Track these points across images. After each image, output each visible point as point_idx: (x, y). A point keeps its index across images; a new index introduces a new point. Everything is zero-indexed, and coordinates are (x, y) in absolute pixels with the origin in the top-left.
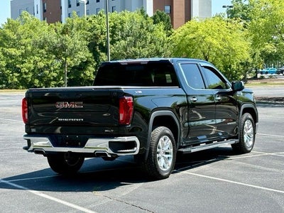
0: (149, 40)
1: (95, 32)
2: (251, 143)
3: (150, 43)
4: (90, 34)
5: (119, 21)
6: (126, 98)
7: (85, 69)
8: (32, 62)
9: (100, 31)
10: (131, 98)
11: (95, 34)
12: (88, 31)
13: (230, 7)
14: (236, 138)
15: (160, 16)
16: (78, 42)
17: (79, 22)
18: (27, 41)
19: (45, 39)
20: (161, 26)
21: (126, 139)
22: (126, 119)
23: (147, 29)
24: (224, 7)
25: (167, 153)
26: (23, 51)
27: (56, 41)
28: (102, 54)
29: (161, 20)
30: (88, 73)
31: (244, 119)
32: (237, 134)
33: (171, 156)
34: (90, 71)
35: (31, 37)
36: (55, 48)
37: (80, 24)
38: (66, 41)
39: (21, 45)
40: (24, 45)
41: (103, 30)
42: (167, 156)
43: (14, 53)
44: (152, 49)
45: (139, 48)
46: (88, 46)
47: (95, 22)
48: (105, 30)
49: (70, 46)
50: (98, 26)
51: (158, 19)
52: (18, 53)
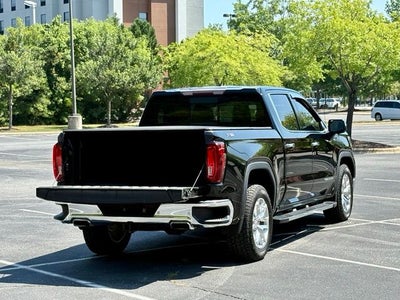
0: (130, 59)
1: (50, 48)
2: (348, 207)
3: (132, 64)
4: (43, 50)
5: (84, 33)
6: (217, 144)
7: (36, 101)
9: (56, 46)
10: (222, 144)
11: (49, 51)
12: (40, 46)
13: (234, 16)
14: (332, 199)
15: (141, 27)
16: (30, 62)
20: (144, 41)
21: (217, 204)
22: (217, 174)
23: (127, 45)
24: (225, 15)
25: (262, 223)
28: (59, 79)
29: (143, 32)
31: (341, 174)
32: (334, 194)
33: (267, 226)
34: (42, 104)
37: (29, 36)
38: (12, 60)
41: (62, 45)
42: (262, 227)
44: (135, 73)
45: (117, 71)
46: (44, 68)
47: (49, 34)
48: (64, 45)
49: (19, 68)
50: (54, 39)
51: (139, 30)
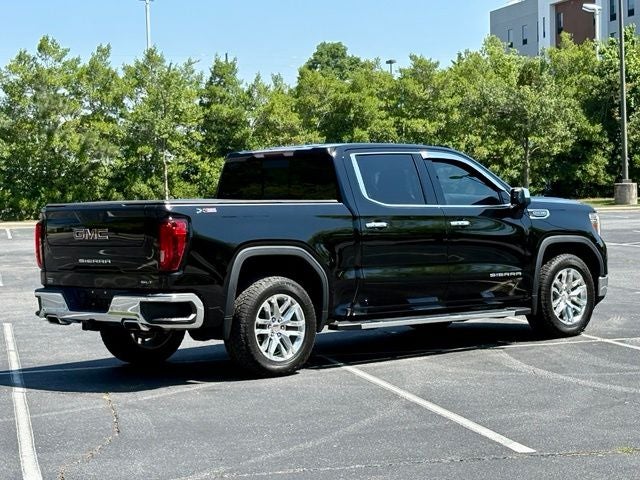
2: (577, 317)
7: (585, 160)
8: (463, 146)
11: (610, 82)
17: (575, 56)
18: (450, 101)
19: (482, 96)
21: (175, 297)
26: (443, 125)
27: (502, 101)
30: (591, 169)
31: (552, 267)
33: (301, 333)
34: (596, 165)
35: (462, 94)
36: (503, 115)
39: (440, 111)
40: (446, 111)
41: (631, 71)
42: (289, 333)
43: (421, 129)
49: (533, 111)
52: (432, 128)
